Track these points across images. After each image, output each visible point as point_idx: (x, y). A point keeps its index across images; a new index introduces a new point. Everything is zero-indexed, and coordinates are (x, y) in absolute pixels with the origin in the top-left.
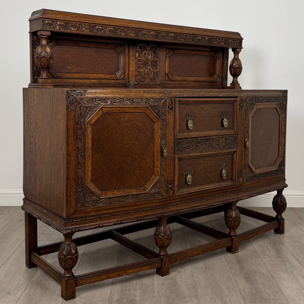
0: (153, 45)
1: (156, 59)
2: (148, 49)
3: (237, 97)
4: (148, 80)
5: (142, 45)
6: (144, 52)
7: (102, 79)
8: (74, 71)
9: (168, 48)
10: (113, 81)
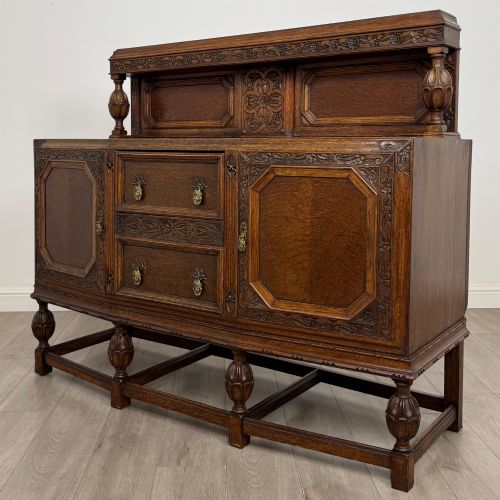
0: (272, 69)
1: (277, 90)
2: (263, 76)
3: (223, 152)
4: (264, 126)
5: (252, 71)
6: (256, 83)
7: (202, 127)
8: (173, 118)
9: (304, 70)
10: (218, 130)
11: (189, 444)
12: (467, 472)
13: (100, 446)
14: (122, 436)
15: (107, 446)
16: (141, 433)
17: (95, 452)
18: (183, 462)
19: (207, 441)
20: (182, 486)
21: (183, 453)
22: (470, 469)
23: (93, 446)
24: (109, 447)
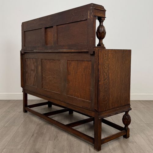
11: (58, 135)
12: (135, 144)
13: (33, 135)
14: (39, 133)
15: (35, 135)
16: (44, 132)
17: (32, 137)
18: (56, 140)
19: (63, 134)
20: (55, 146)
21: (56, 137)
22: (136, 143)
23: (31, 135)
24: (35, 136)
